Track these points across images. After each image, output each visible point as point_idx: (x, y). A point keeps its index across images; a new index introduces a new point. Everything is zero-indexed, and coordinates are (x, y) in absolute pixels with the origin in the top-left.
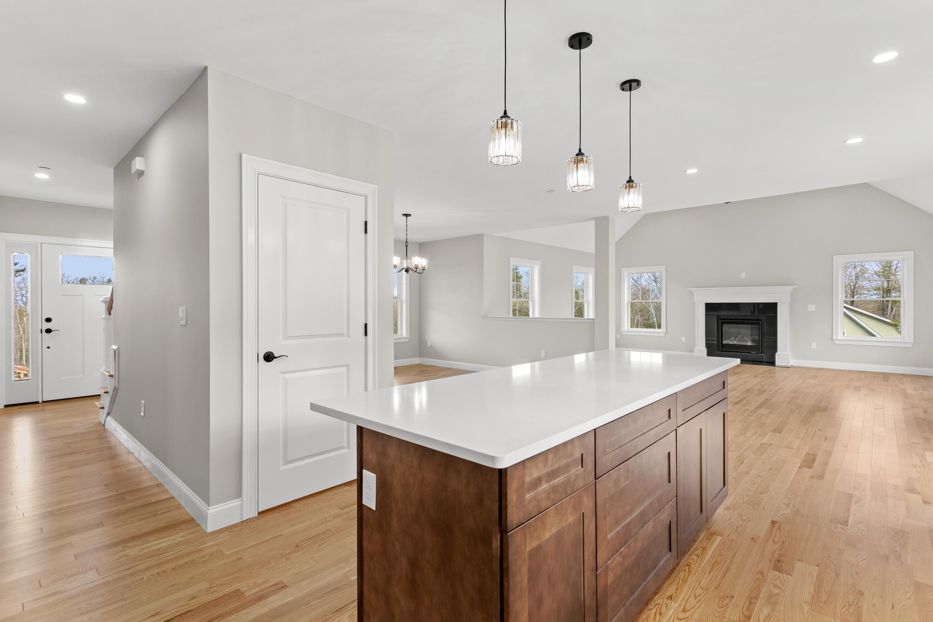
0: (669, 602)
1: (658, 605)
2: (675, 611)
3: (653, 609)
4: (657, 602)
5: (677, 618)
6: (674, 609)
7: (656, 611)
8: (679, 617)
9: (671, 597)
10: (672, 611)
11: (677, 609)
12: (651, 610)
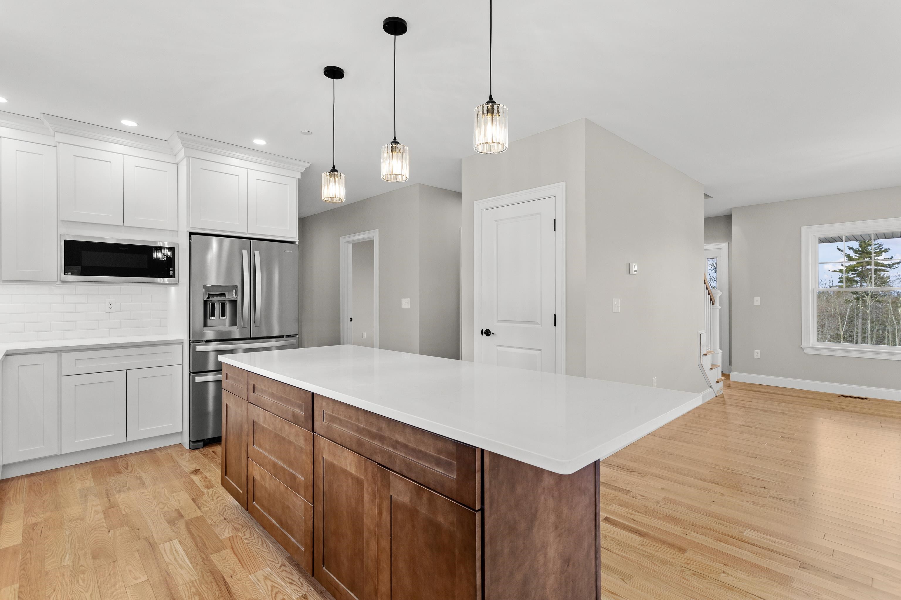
0: (300, 594)
1: (301, 585)
2: (287, 593)
3: (299, 580)
4: (304, 586)
5: (279, 592)
6: (290, 594)
7: (295, 582)
8: (279, 594)
9: (305, 598)
10: (289, 592)
11: (289, 595)
12: (299, 579)
